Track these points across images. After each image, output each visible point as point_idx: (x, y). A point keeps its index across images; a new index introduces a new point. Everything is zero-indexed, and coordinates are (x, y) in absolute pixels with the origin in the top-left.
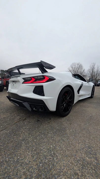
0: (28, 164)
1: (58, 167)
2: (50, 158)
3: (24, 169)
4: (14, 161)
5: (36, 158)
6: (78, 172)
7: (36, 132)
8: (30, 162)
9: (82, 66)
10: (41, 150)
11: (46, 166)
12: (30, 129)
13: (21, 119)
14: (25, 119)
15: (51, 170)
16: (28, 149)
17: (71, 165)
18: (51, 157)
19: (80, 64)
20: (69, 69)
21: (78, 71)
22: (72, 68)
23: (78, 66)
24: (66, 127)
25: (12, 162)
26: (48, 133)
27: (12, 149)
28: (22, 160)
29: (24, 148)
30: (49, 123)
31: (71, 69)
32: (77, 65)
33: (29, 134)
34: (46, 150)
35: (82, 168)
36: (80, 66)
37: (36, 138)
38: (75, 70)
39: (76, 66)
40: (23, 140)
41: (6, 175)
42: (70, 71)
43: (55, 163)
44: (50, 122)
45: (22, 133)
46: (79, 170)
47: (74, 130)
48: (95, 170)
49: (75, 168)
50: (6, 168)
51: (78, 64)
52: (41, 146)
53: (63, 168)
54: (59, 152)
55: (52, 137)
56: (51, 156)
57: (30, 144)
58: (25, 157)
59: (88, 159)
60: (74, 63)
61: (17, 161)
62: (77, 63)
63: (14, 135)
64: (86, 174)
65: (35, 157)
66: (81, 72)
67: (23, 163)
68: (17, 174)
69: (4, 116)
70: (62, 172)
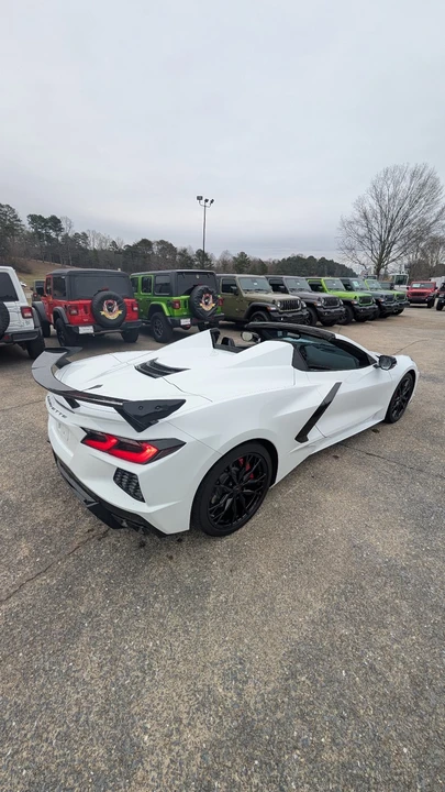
0: (87, 684)
1: (147, 701)
2: (138, 677)
3: (78, 693)
4: (60, 672)
5: (107, 672)
6: (185, 715)
7: (125, 592)
8: (92, 678)
9: (434, 187)
10: (123, 652)
11: (123, 693)
12: (111, 577)
13: (92, 530)
14: (105, 534)
15: (130, 703)
16: (94, 645)
17: (176, 699)
18: (140, 674)
19: (426, 172)
20: (359, 203)
21: (407, 216)
22: (379, 197)
23: (415, 185)
24: (213, 582)
25: (56, 674)
26: (156, 597)
27: (59, 640)
28: (78, 671)
29: (85, 639)
30: (171, 558)
31: (371, 204)
32: (408, 178)
33: (107, 595)
34: (134, 654)
35: (198, 709)
36: (424, 185)
37: (121, 612)
38: (393, 212)
39: (404, 185)
40: (88, 614)
41: (43, 701)
42: (366, 217)
43: (143, 691)
44: (175, 557)
45: (87, 591)
46: (188, 713)
47: (232, 596)
48: (221, 717)
49: (182, 708)
50: (43, 685)
51: (414, 175)
52: (126, 641)
53: (155, 703)
54: (163, 663)
55: (160, 616)
56: (141, 672)
57: (102, 631)
58: (84, 666)
59: (221, 690)
60: (396, 167)
61: (67, 674)
62: (412, 166)
63: (67, 597)
64: (198, 724)
65: (105, 669)
66: (424, 220)
67: (78, 679)
68: (63, 702)
69: (47, 514)
70: (152, 711)
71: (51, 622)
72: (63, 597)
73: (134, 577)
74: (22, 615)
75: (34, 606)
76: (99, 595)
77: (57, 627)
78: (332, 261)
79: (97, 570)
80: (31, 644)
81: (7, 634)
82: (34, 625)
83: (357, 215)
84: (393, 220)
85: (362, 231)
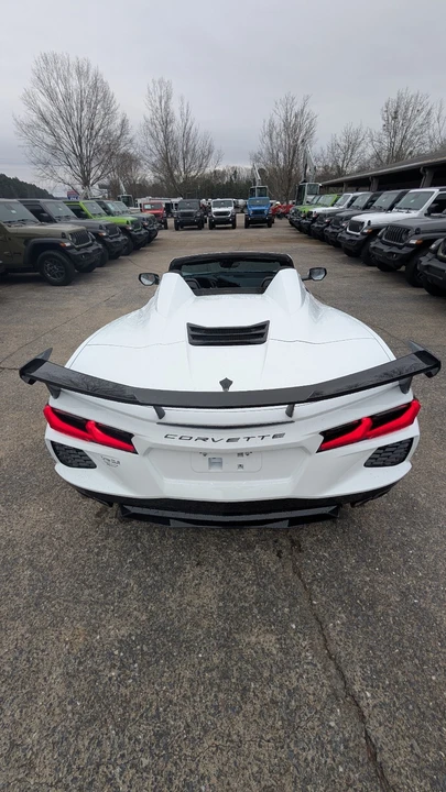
7: (388, 556)
12: (362, 559)
20: (29, 99)
22: (51, 95)
26: (404, 535)
27: (428, 632)
29: (433, 607)
31: (44, 102)
33: (386, 571)
37: (411, 567)
38: (75, 118)
40: (404, 595)
42: (45, 120)
45: (372, 587)
55: (426, 540)
57: (428, 590)
63: (372, 609)
66: (110, 132)
69: (209, 592)
71: (402, 635)
72: (370, 613)
73: (371, 541)
74: (380, 666)
75: (371, 648)
76: (381, 578)
77: (409, 630)
78: (16, 180)
79: (346, 568)
80: (424, 663)
81: (400, 690)
82: (400, 652)
83: (35, 117)
84: (80, 129)
85: (50, 140)
